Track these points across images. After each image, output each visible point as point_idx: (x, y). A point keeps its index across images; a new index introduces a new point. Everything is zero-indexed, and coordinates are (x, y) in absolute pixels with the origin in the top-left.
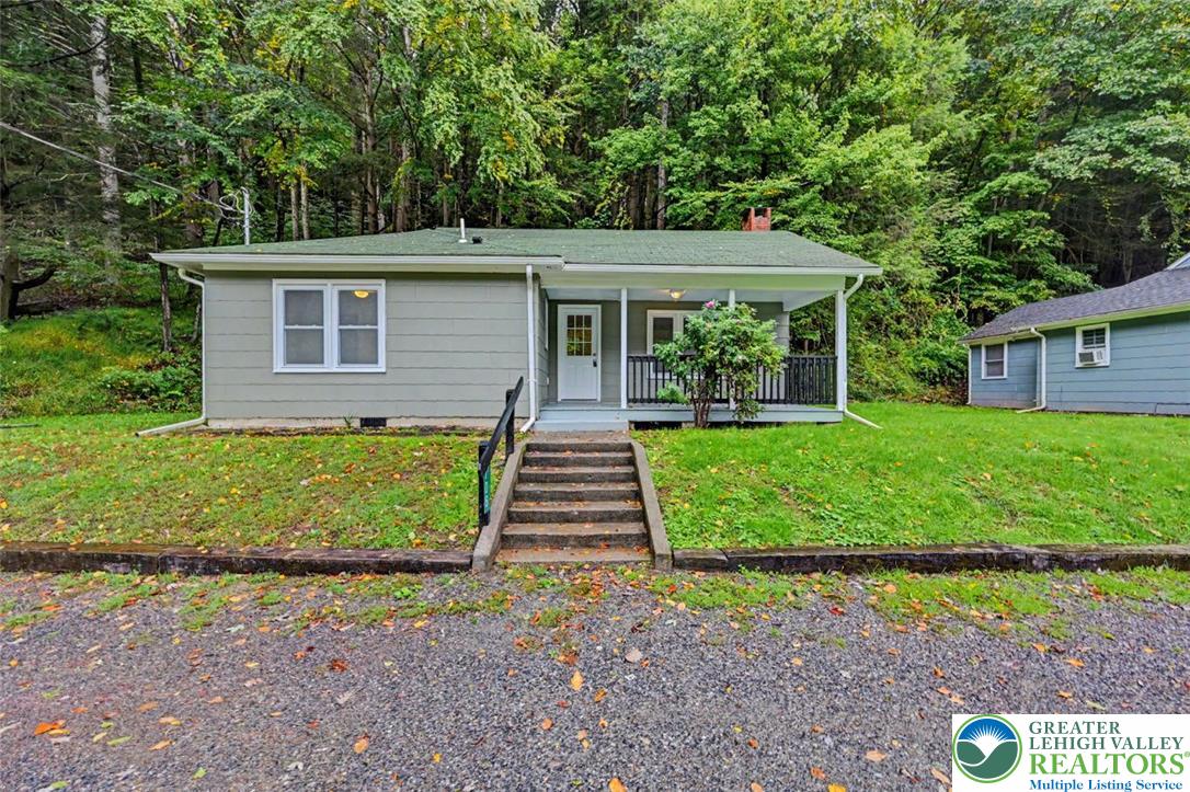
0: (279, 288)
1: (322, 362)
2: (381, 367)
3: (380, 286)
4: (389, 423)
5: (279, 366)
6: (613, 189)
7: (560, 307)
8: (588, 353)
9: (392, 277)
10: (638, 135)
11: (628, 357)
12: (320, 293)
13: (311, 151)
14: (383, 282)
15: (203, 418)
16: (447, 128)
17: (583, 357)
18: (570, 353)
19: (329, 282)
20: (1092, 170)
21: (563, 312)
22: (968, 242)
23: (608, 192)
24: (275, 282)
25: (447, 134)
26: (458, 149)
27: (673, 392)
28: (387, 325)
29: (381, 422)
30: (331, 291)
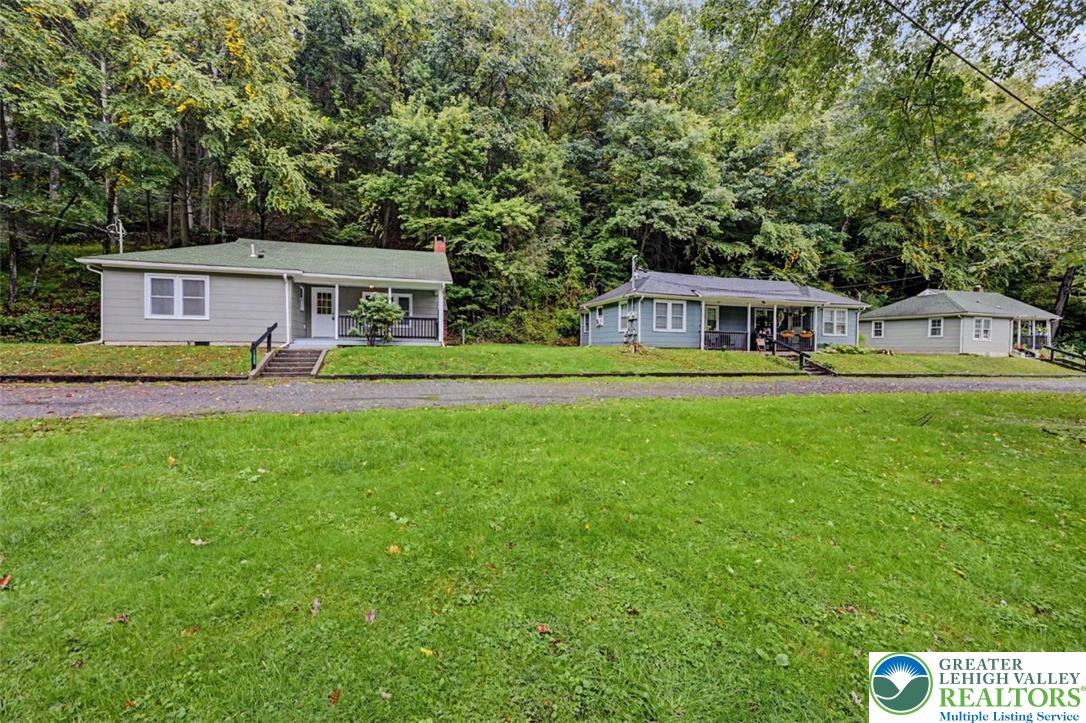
0: (148, 277)
1: (173, 314)
2: (207, 317)
3: (206, 279)
4: (211, 344)
5: (148, 314)
6: (371, 206)
7: (313, 288)
8: (330, 312)
9: (212, 274)
10: (381, 180)
11: (339, 316)
12: (172, 281)
13: (148, 182)
14: (208, 277)
15: (101, 341)
16: (244, 181)
17: (327, 315)
18: (319, 312)
19: (178, 275)
20: (639, 222)
21: (314, 292)
22: (601, 253)
23: (368, 208)
24: (146, 274)
25: (245, 185)
26: (252, 192)
27: (354, 331)
28: (211, 298)
29: (206, 344)
30: (178, 280)
